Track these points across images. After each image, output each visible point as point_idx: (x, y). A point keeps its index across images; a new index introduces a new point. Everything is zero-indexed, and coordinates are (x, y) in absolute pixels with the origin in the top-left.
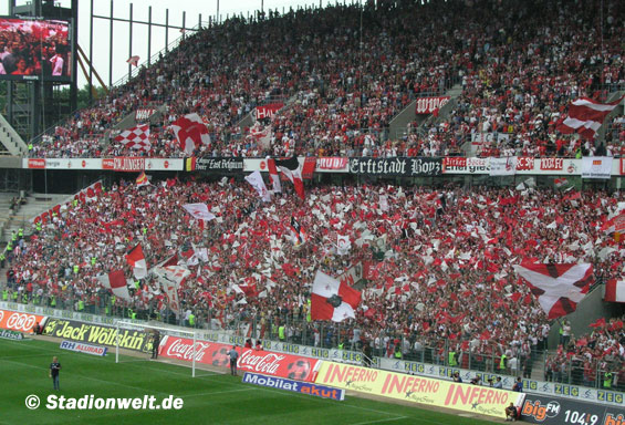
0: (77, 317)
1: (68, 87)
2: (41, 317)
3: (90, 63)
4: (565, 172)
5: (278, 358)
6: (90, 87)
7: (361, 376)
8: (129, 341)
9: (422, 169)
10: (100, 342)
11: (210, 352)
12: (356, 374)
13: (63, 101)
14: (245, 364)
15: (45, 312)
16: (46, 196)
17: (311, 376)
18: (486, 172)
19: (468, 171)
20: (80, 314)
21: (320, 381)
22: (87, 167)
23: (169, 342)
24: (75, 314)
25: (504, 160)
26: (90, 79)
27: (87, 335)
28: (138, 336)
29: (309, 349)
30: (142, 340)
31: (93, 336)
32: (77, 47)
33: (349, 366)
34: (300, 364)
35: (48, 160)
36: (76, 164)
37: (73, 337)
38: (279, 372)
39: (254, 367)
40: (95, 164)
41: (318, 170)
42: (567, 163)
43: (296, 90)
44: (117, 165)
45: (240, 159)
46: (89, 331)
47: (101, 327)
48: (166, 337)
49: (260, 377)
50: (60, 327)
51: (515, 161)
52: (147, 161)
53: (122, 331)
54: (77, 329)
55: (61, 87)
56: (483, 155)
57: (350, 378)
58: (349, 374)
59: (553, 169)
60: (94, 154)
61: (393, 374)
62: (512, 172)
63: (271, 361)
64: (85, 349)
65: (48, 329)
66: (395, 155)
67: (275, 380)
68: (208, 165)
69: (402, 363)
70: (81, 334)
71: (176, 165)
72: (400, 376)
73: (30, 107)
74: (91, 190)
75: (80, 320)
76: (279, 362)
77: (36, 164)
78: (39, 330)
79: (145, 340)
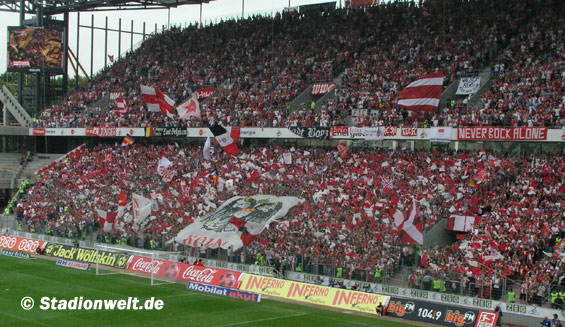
0: (69, 242)
1: (61, 76)
3: (77, 60)
4: (418, 137)
5: (213, 272)
6: (77, 76)
7: (272, 284)
8: (106, 260)
9: (316, 135)
10: (85, 260)
11: (164, 267)
12: (269, 283)
13: (57, 86)
14: (189, 276)
15: (46, 239)
16: (47, 155)
17: (236, 284)
18: (362, 137)
19: (349, 137)
20: (70, 240)
21: (243, 288)
22: (75, 134)
23: (135, 260)
24: (67, 240)
25: (376, 129)
26: (77, 71)
27: (75, 255)
28: (112, 256)
29: (235, 265)
30: (114, 259)
31: (80, 256)
32: (68, 48)
33: (264, 277)
34: (228, 276)
35: (47, 129)
36: (67, 132)
37: (66, 257)
38: (213, 282)
39: (195, 278)
40: (80, 132)
41: (242, 135)
42: (420, 131)
43: (226, 78)
44: (96, 131)
45: (185, 128)
46: (77, 252)
47: (86, 249)
48: (132, 257)
49: (199, 285)
50: (56, 250)
51: (383, 129)
52: (118, 130)
53: (101, 253)
54: (68, 251)
55: (57, 77)
56: (359, 125)
57: (264, 285)
58: (264, 283)
59: (410, 135)
60: (81, 125)
61: (296, 283)
62: (381, 137)
63: (207, 274)
64: (74, 264)
65: (48, 251)
66: (295, 125)
67: (210, 287)
68: (162, 132)
69: (302, 275)
70: (71, 254)
71: (139, 132)
72: (301, 285)
73: (34, 92)
74: (78, 151)
75: (70, 244)
76: (214, 274)
77: (38, 132)
78: (41, 252)
79: (117, 259)
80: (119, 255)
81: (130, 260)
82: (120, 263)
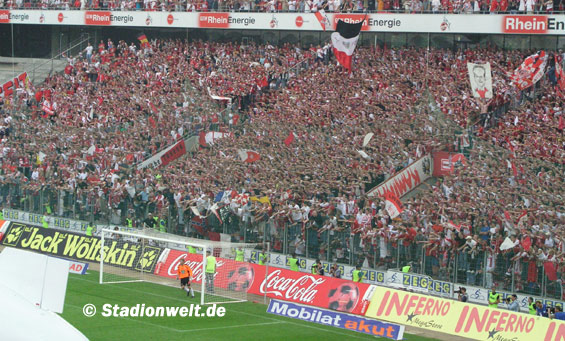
5: (316, 282)
7: (428, 308)
8: (118, 255)
10: (79, 256)
11: (225, 272)
12: (420, 305)
14: (271, 289)
15: (7, 215)
16: (13, 60)
17: (359, 306)
21: (371, 313)
22: (65, 22)
23: (171, 258)
27: (62, 246)
28: (129, 249)
30: (134, 254)
33: (411, 294)
34: (345, 289)
35: (14, 12)
36: (51, 18)
37: (43, 249)
38: (317, 301)
39: (284, 293)
41: (375, 27)
46: (65, 241)
47: (81, 235)
48: (167, 251)
49: (290, 306)
52: (144, 14)
54: (49, 238)
57: (412, 310)
58: (411, 304)
61: (472, 306)
63: (306, 286)
67: (311, 311)
69: (484, 292)
70: (54, 245)
71: (184, 19)
75: (52, 226)
76: (317, 287)
79: (139, 254)
80: (142, 246)
81: (163, 258)
82: (144, 263)
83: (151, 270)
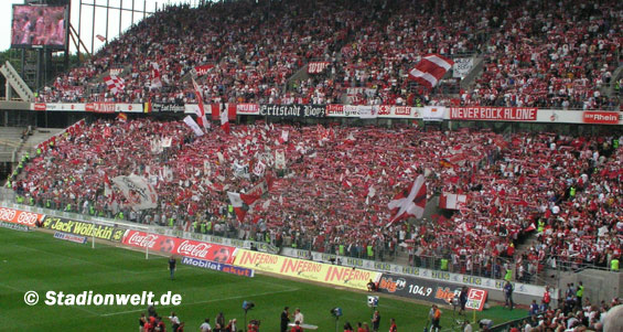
0: (66, 215)
1: (63, 52)
2: (40, 216)
3: (78, 36)
4: (412, 116)
5: (207, 247)
6: (78, 53)
7: (266, 260)
8: (102, 233)
9: (312, 113)
10: (82, 233)
11: (159, 242)
12: (262, 259)
13: (59, 62)
14: (184, 250)
15: (44, 212)
16: (47, 129)
17: (230, 260)
18: (357, 115)
19: (344, 115)
20: (68, 214)
21: (237, 263)
22: (75, 109)
23: (130, 235)
24: (65, 213)
25: (370, 107)
26: (78, 48)
27: (73, 228)
28: (108, 229)
29: (229, 240)
30: (111, 233)
31: (77, 230)
32: (70, 25)
33: (257, 253)
34: (223, 250)
35: (48, 105)
36: (67, 107)
37: (63, 230)
38: (207, 256)
39: (190, 253)
40: (80, 107)
41: (238, 112)
42: (413, 110)
44: (96, 107)
45: (180, 103)
46: (74, 226)
47: (83, 223)
48: (128, 231)
49: (194, 260)
50: (54, 222)
51: (377, 108)
52: (117, 105)
53: (97, 226)
54: (66, 224)
55: (59, 54)
56: (355, 104)
57: (258, 261)
58: (257, 258)
59: (404, 114)
60: (79, 100)
61: (289, 259)
62: (375, 116)
63: (202, 249)
64: (71, 238)
65: (46, 224)
66: (292, 103)
67: (205, 262)
68: (160, 108)
69: (296, 251)
70: (69, 228)
71: (138, 108)
72: (294, 260)
73: (36, 67)
74: (77, 126)
75: (68, 218)
77: (39, 107)
78: (40, 224)
79: (113, 232)
80: (116, 228)
81: (126, 234)
82: (117, 237)
83: (120, 241)
